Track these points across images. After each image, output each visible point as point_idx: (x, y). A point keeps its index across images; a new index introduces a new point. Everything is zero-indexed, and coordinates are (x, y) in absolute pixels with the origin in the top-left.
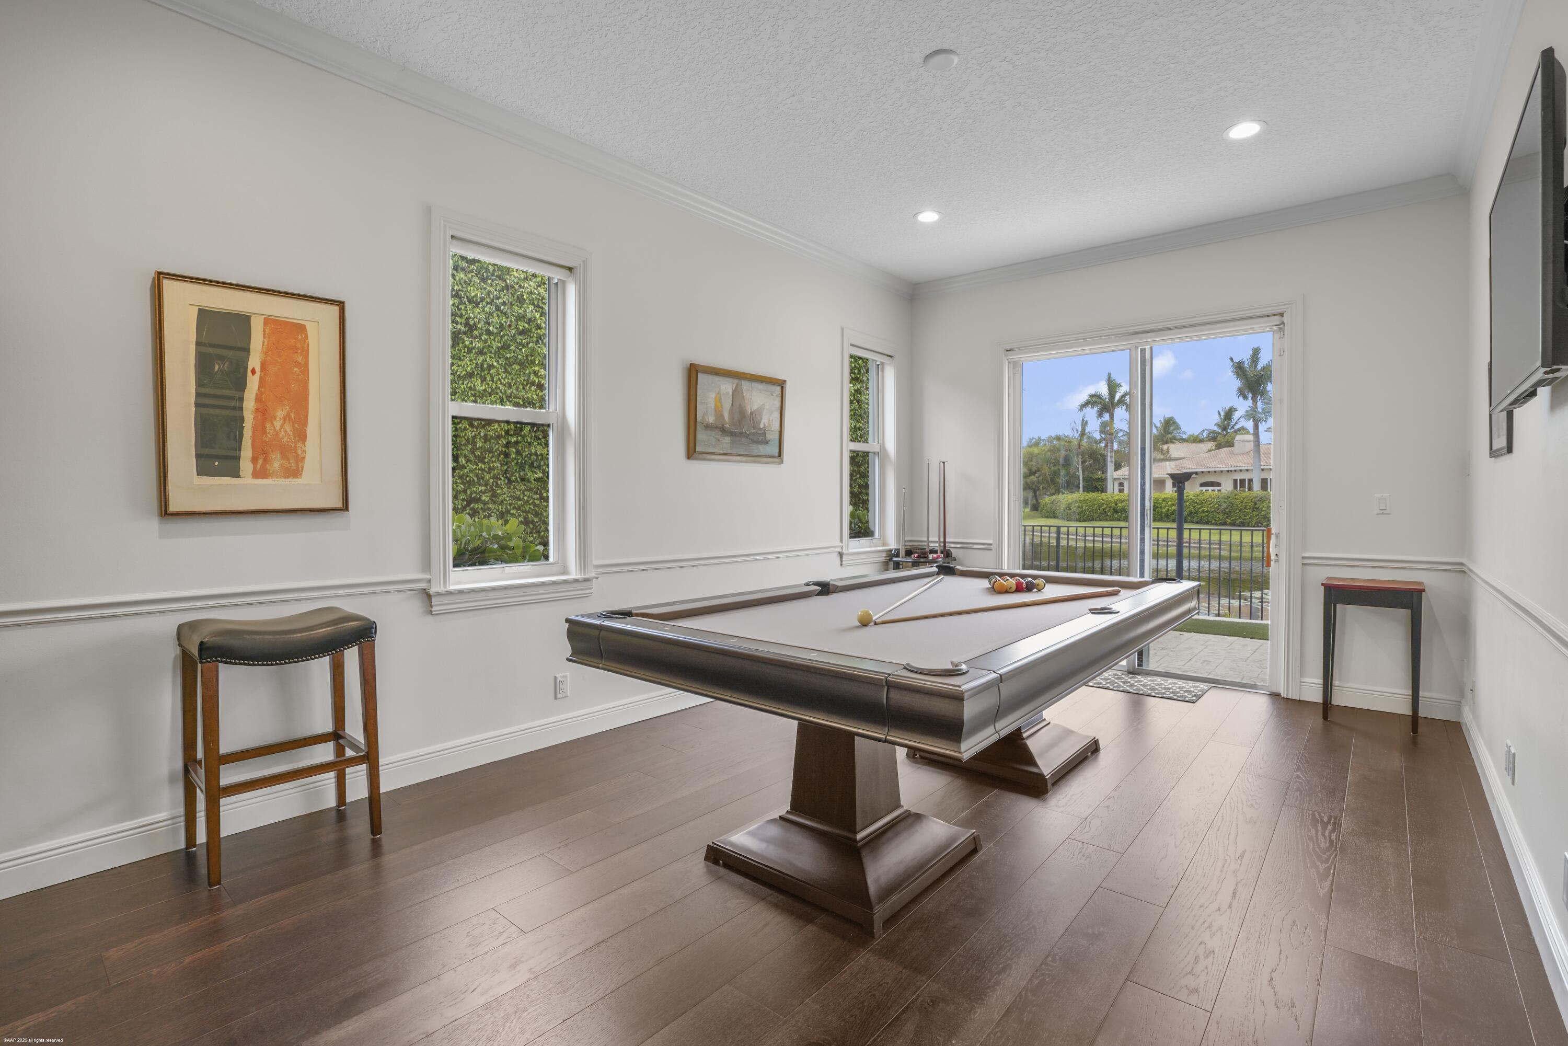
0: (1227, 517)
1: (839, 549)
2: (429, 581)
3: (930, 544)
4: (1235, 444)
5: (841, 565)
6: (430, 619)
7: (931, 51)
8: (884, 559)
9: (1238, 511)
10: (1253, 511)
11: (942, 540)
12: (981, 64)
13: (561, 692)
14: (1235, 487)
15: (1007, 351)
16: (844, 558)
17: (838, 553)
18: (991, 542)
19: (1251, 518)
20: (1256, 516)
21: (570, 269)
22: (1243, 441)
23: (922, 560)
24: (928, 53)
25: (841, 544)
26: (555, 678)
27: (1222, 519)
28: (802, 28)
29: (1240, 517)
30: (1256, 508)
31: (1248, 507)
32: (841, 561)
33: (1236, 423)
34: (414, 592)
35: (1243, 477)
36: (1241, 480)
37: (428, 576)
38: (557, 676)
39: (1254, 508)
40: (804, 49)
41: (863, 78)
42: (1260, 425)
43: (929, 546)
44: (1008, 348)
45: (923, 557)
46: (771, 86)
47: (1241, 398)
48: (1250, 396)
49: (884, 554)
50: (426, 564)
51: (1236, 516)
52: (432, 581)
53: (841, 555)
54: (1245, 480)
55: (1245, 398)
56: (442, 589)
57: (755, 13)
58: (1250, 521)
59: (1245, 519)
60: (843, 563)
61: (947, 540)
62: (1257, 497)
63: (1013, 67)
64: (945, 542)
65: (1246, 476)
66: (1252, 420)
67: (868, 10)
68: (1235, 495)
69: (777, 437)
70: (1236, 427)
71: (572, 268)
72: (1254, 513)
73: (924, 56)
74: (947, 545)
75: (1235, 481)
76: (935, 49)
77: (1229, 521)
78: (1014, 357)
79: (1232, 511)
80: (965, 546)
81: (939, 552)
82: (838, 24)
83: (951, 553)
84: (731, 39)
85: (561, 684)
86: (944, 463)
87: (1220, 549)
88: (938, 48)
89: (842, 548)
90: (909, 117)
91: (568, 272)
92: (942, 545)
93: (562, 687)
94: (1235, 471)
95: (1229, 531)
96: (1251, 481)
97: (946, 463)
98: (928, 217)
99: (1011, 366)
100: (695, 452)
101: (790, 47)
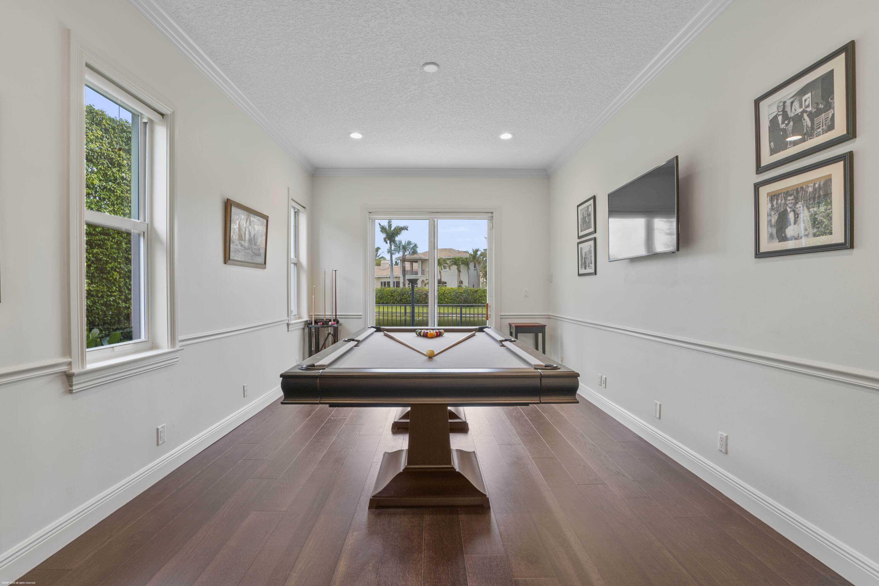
0: (380, 300)
1: (287, 322)
2: (70, 364)
3: (326, 317)
4: (381, 265)
5: (288, 331)
6: (69, 397)
7: (430, 62)
8: (303, 326)
9: (385, 297)
10: (391, 297)
11: (334, 314)
12: (444, 76)
13: (161, 439)
14: (382, 285)
15: (370, 213)
16: (290, 326)
17: (286, 324)
18: (361, 314)
19: (390, 300)
20: (393, 299)
21: (162, 115)
22: (385, 263)
23: (325, 326)
24: (428, 61)
25: (288, 318)
26: (158, 429)
27: (378, 301)
28: (386, 24)
29: (386, 300)
30: (392, 295)
31: (389, 295)
32: (288, 328)
33: (380, 255)
34: (58, 374)
35: (385, 281)
36: (384, 282)
37: (68, 360)
38: (159, 427)
39: (391, 295)
40: (376, 34)
41: (390, 60)
42: (393, 255)
43: (325, 318)
44: (370, 211)
45: (325, 324)
46: (340, 44)
47: (385, 242)
48: (388, 242)
49: (303, 324)
50: (67, 350)
51: (384, 299)
52: (73, 364)
53: (288, 325)
54: (386, 282)
55: (387, 243)
56: (81, 370)
57: (370, 6)
58: (390, 302)
59: (388, 301)
60: (289, 329)
61: (337, 314)
62: (392, 290)
63: (455, 82)
64: (336, 315)
65: (386, 280)
66: (390, 253)
67: (422, 32)
68: (384, 289)
69: (264, 252)
70: (380, 257)
71: (164, 115)
72: (392, 298)
73: (425, 62)
74: (337, 317)
75: (382, 283)
76: (433, 61)
77: (381, 302)
78: (372, 216)
79: (382, 297)
80: (346, 317)
81: (332, 320)
82: (404, 31)
83: (339, 321)
84: (344, 12)
85: (161, 433)
86: (335, 271)
87: (379, 315)
88: (434, 62)
89: (289, 320)
90: (393, 86)
91: (161, 117)
92: (334, 317)
93: (162, 435)
94: (382, 278)
95: (391, 306)
96: (389, 283)
97: (336, 271)
98: (356, 136)
99: (371, 221)
100: (229, 259)
101: (370, 30)
